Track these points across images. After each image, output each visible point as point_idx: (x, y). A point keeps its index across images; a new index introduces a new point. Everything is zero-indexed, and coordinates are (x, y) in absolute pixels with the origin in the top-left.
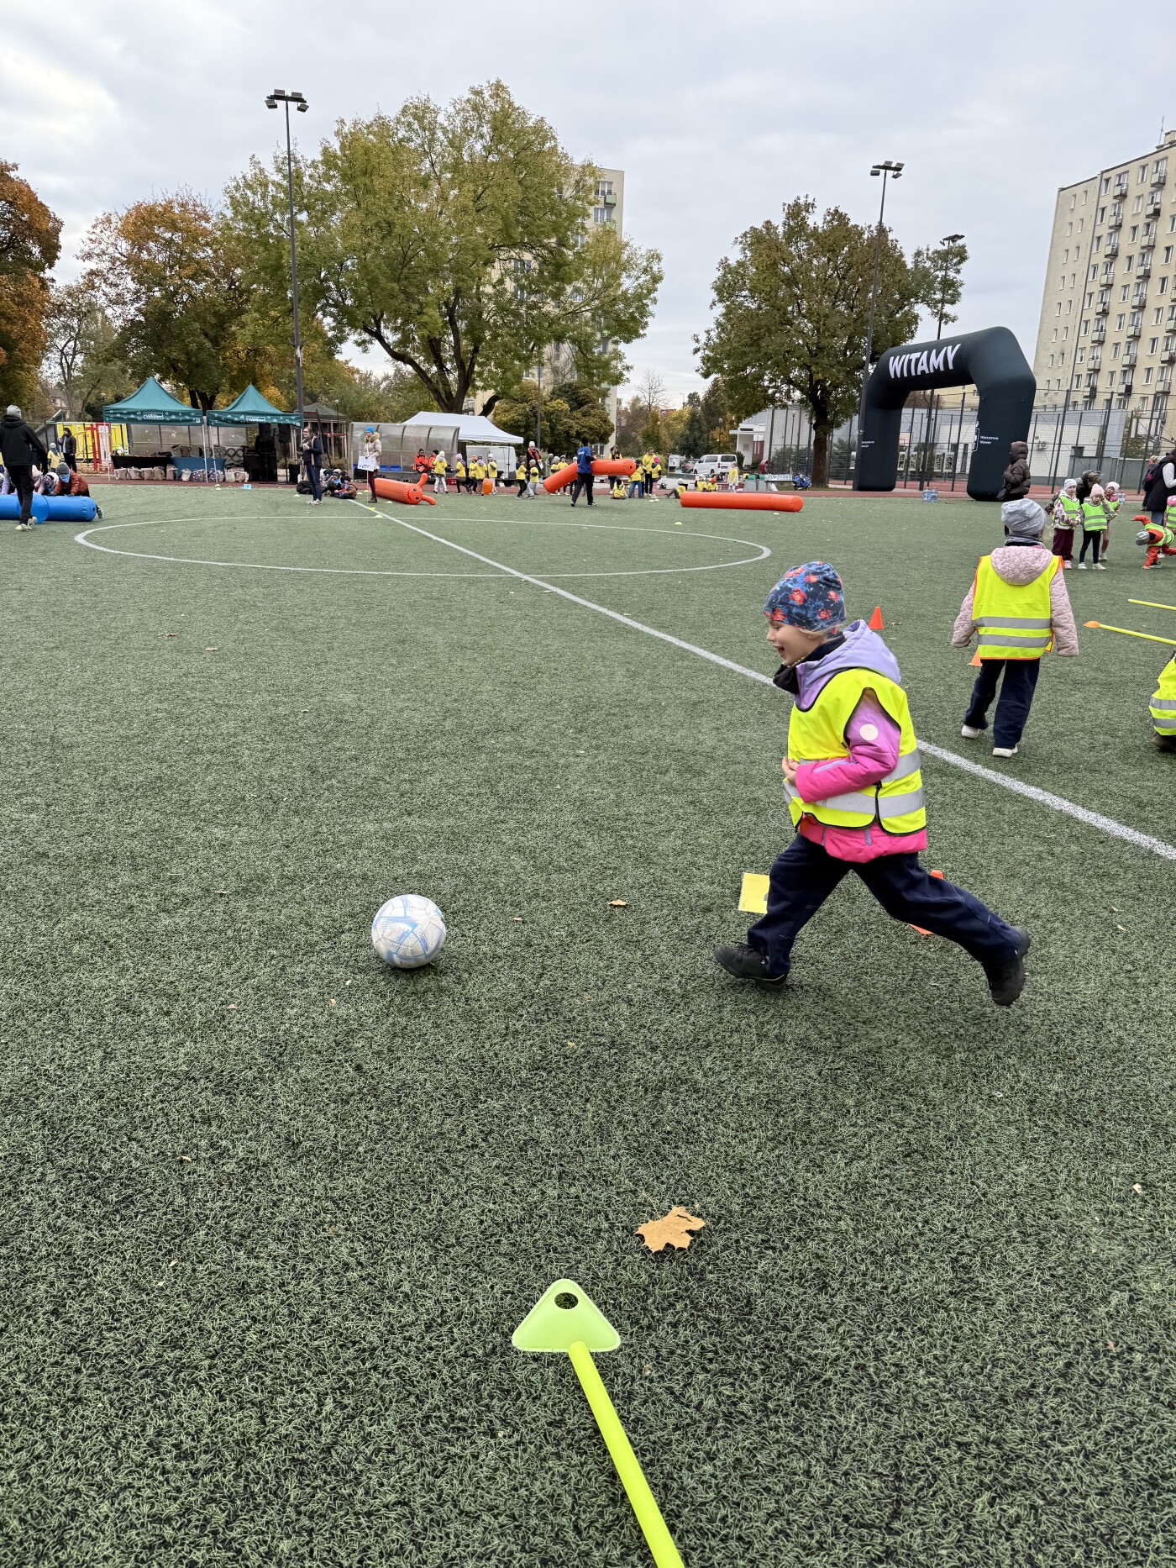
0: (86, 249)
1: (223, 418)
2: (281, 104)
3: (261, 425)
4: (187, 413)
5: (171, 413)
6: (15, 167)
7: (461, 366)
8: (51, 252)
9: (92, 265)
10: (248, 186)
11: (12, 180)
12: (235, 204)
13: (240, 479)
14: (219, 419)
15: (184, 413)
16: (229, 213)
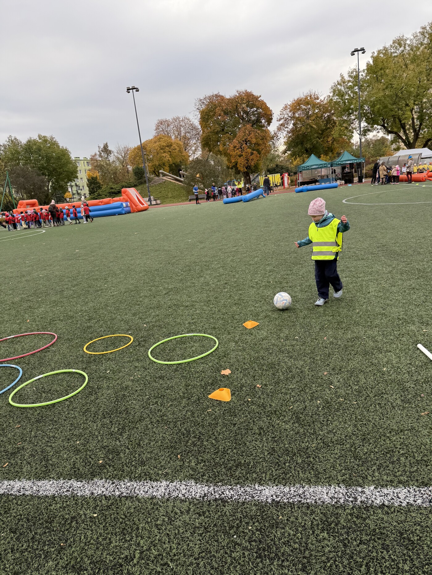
0: (279, 118)
1: (338, 163)
2: (356, 53)
3: (350, 164)
4: (326, 164)
5: (320, 165)
6: (260, 96)
7: (415, 130)
8: (269, 121)
9: (281, 122)
10: (338, 84)
11: (260, 101)
12: (334, 92)
13: (342, 184)
14: (336, 164)
15: (324, 164)
16: (331, 95)
